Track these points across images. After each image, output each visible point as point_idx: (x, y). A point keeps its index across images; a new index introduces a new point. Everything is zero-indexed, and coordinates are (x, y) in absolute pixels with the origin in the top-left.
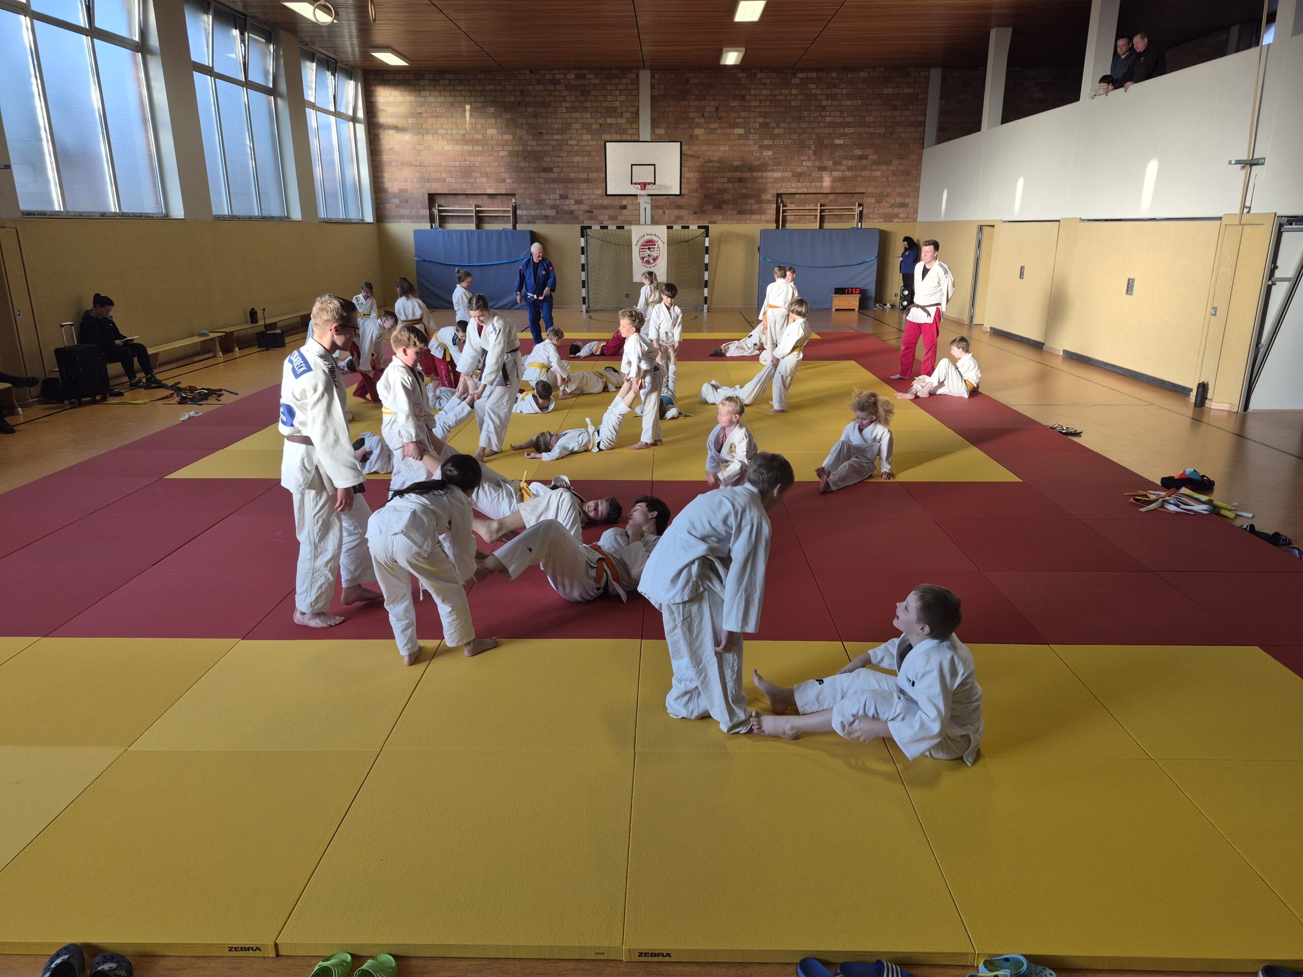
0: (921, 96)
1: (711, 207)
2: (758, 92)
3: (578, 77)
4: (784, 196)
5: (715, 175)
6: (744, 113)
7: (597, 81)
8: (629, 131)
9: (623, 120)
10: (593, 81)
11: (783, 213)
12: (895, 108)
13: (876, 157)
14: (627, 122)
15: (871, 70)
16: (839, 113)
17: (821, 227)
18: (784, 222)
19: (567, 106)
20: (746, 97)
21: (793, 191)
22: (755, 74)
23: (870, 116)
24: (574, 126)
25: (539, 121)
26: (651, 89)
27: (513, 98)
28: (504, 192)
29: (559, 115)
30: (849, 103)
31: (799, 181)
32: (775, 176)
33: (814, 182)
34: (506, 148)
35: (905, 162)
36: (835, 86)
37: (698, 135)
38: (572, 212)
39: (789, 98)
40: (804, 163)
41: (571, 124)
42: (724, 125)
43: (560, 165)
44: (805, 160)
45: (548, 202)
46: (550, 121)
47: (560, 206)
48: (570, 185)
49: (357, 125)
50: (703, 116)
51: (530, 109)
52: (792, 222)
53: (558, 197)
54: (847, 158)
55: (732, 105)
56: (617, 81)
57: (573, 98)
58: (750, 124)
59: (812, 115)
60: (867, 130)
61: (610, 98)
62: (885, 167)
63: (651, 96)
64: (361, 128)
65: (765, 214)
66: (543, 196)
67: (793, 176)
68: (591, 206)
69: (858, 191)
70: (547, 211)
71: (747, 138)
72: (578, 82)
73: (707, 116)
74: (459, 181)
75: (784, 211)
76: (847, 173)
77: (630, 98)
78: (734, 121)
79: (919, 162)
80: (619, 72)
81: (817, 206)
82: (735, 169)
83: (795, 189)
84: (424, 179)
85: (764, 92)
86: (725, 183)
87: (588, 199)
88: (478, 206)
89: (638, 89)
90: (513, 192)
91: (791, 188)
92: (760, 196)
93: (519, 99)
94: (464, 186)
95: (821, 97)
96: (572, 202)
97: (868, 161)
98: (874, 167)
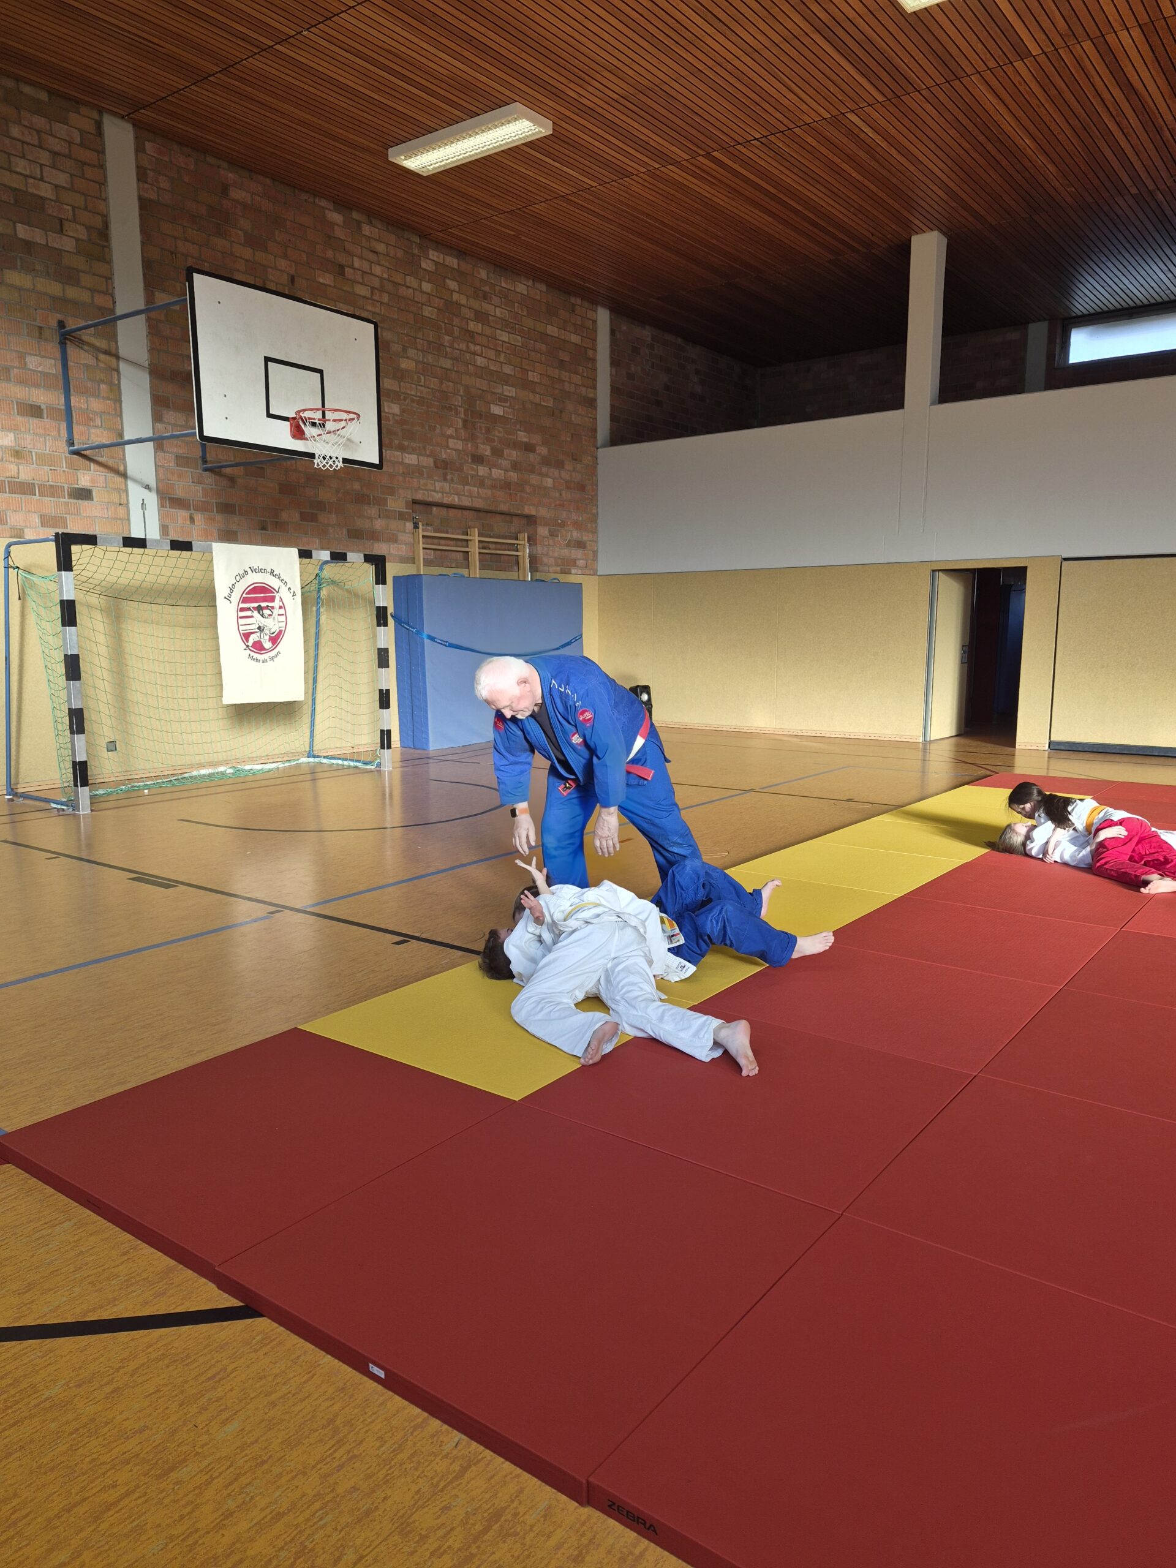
0: (590, 353)
1: (296, 516)
2: (366, 266)
8: (86, 280)
12: (562, 365)
16: (494, 353)
20: (347, 270)
21: (438, 498)
23: (534, 371)
30: (505, 337)
31: (445, 479)
32: (407, 461)
33: (467, 484)
35: (579, 466)
36: (485, 297)
39: (419, 297)
40: (452, 443)
44: (451, 437)
54: (509, 445)
55: (321, 281)
56: (39, 121)
59: (455, 345)
60: (531, 396)
62: (555, 472)
63: (140, 198)
67: (436, 466)
69: (526, 511)
76: (512, 473)
77: (80, 184)
79: (594, 470)
80: (43, 96)
83: (440, 495)
85: (377, 270)
89: (102, 166)
91: (435, 491)
95: (469, 314)
97: (536, 456)
98: (544, 470)
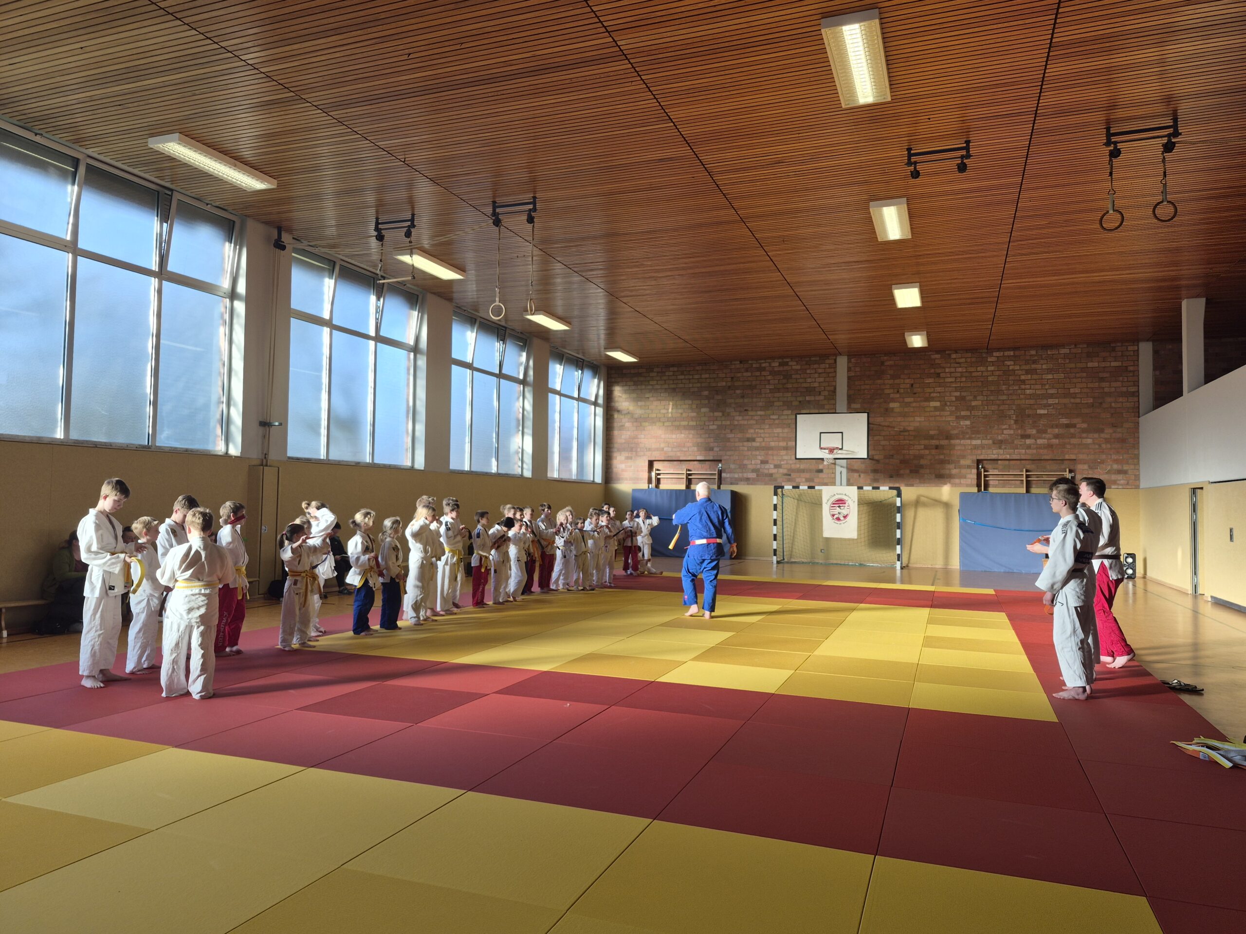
0: (1131, 368)
1: (908, 471)
2: (953, 370)
3: (781, 365)
4: (985, 462)
5: (911, 442)
6: (939, 388)
7: (798, 367)
8: (826, 407)
9: (822, 398)
10: (794, 367)
11: (984, 477)
12: (1102, 380)
13: (1085, 426)
14: (825, 399)
15: (1073, 346)
16: (1040, 386)
17: (1028, 491)
18: (986, 486)
19: (771, 387)
20: (941, 374)
21: (993, 457)
22: (949, 355)
23: (1075, 387)
24: (776, 404)
25: (746, 400)
26: (848, 371)
27: (724, 384)
28: (711, 458)
29: (764, 395)
30: (1050, 376)
31: (1000, 448)
32: (974, 443)
33: (1017, 449)
34: (716, 423)
35: (1119, 430)
36: (1034, 362)
37: (893, 408)
38: (771, 475)
39: (985, 374)
40: (1005, 432)
41: (773, 402)
42: (919, 399)
43: (762, 435)
44: (1006, 429)
45: (750, 467)
46: (755, 400)
47: (761, 470)
48: (770, 452)
49: (597, 408)
50: (898, 392)
51: (738, 392)
52: (995, 486)
53: (759, 462)
54: (1052, 427)
55: (927, 382)
56: (816, 366)
57: (776, 382)
58: (946, 398)
59: (1011, 388)
60: (1072, 400)
61: (809, 380)
62: (1096, 435)
63: (848, 377)
64: (600, 411)
65: (965, 478)
66: (746, 462)
67: (994, 443)
68: (789, 470)
69: (1067, 457)
70: (749, 474)
71: (943, 410)
72: (781, 369)
73: (903, 392)
74: (674, 450)
75: (985, 476)
76: (1054, 440)
77: (828, 379)
78: (930, 395)
79: (1135, 430)
80: (818, 359)
81: (1022, 471)
82: (932, 437)
83: (996, 456)
84: (646, 449)
85: (960, 370)
86: (921, 450)
87: (787, 464)
88: (689, 470)
89: (835, 372)
90: (719, 459)
91: (993, 454)
92: (959, 461)
93: (729, 384)
94: (679, 454)
95: (1020, 372)
96: (772, 466)
97: (1076, 429)
98: (1084, 435)
